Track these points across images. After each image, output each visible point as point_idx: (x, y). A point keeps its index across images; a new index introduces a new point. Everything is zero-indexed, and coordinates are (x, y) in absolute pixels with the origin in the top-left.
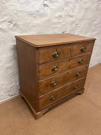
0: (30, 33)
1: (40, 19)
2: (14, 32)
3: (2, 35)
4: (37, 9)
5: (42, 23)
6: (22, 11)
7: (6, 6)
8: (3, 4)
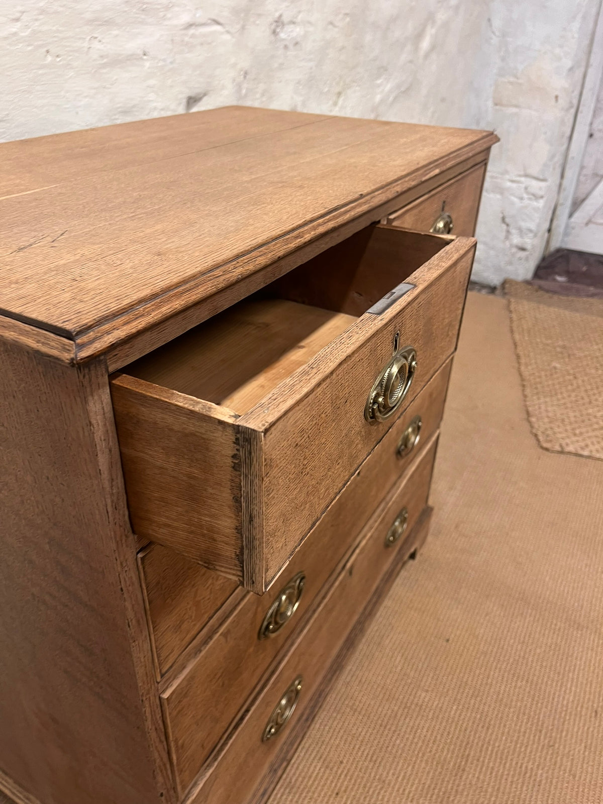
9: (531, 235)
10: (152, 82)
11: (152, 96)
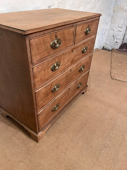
9: (119, 40)
10: (42, 3)
11: (42, 6)
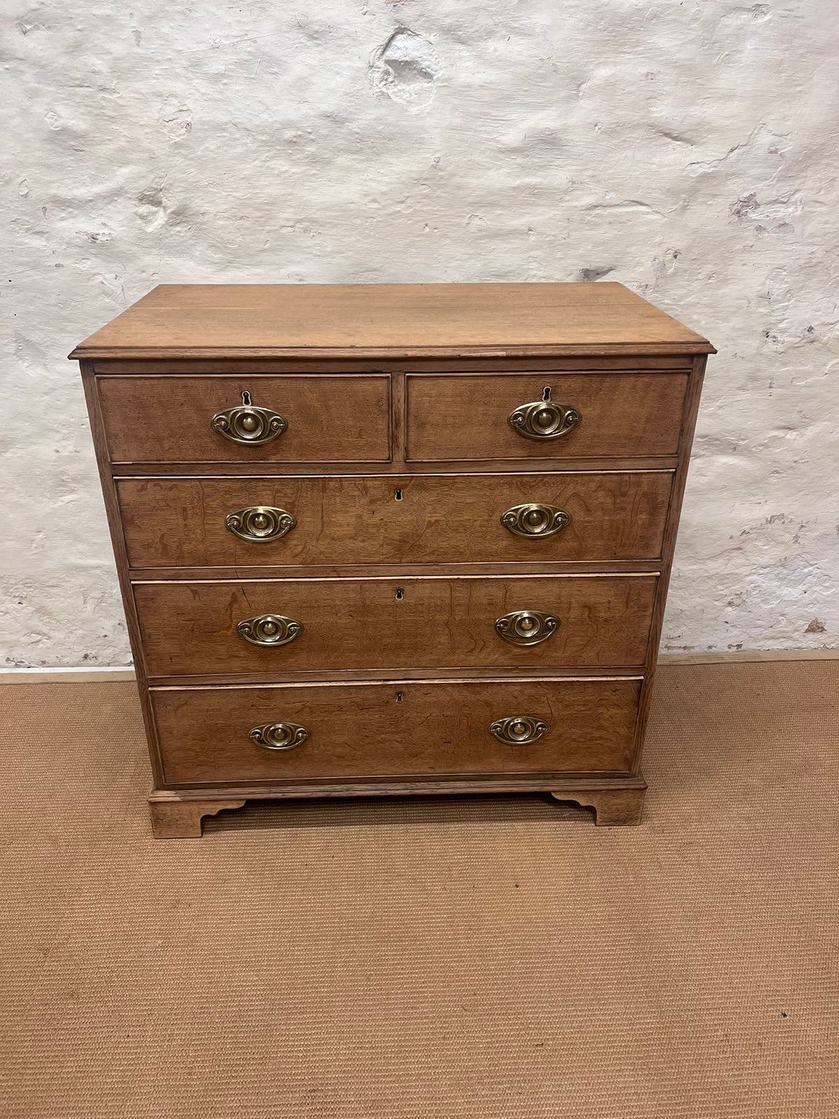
0: (284, 271)
1: (358, 171)
2: (177, 262)
3: (100, 278)
4: (329, 105)
5: (374, 201)
6: (220, 128)
7: (121, 102)
8: (101, 95)
10: (536, 253)
